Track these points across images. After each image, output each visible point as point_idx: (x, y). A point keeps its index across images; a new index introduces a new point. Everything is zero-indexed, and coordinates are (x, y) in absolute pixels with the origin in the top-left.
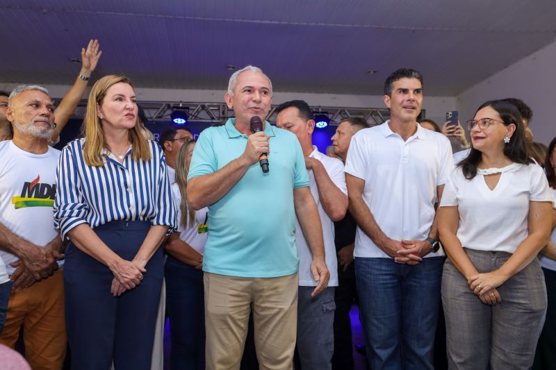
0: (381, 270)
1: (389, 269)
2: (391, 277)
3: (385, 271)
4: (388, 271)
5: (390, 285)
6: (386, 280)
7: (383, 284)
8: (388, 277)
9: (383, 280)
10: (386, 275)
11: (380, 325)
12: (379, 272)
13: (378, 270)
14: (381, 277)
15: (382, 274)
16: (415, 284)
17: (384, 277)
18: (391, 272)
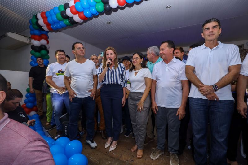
0: (198, 103)
1: (202, 103)
2: (203, 106)
3: (200, 103)
4: (201, 103)
5: (202, 110)
6: (200, 107)
7: (199, 109)
8: (201, 106)
9: (199, 107)
10: (200, 105)
11: (197, 125)
12: (197, 104)
13: (197, 103)
14: (198, 106)
15: (199, 105)
16: (215, 110)
17: (200, 106)
18: (203, 104)
